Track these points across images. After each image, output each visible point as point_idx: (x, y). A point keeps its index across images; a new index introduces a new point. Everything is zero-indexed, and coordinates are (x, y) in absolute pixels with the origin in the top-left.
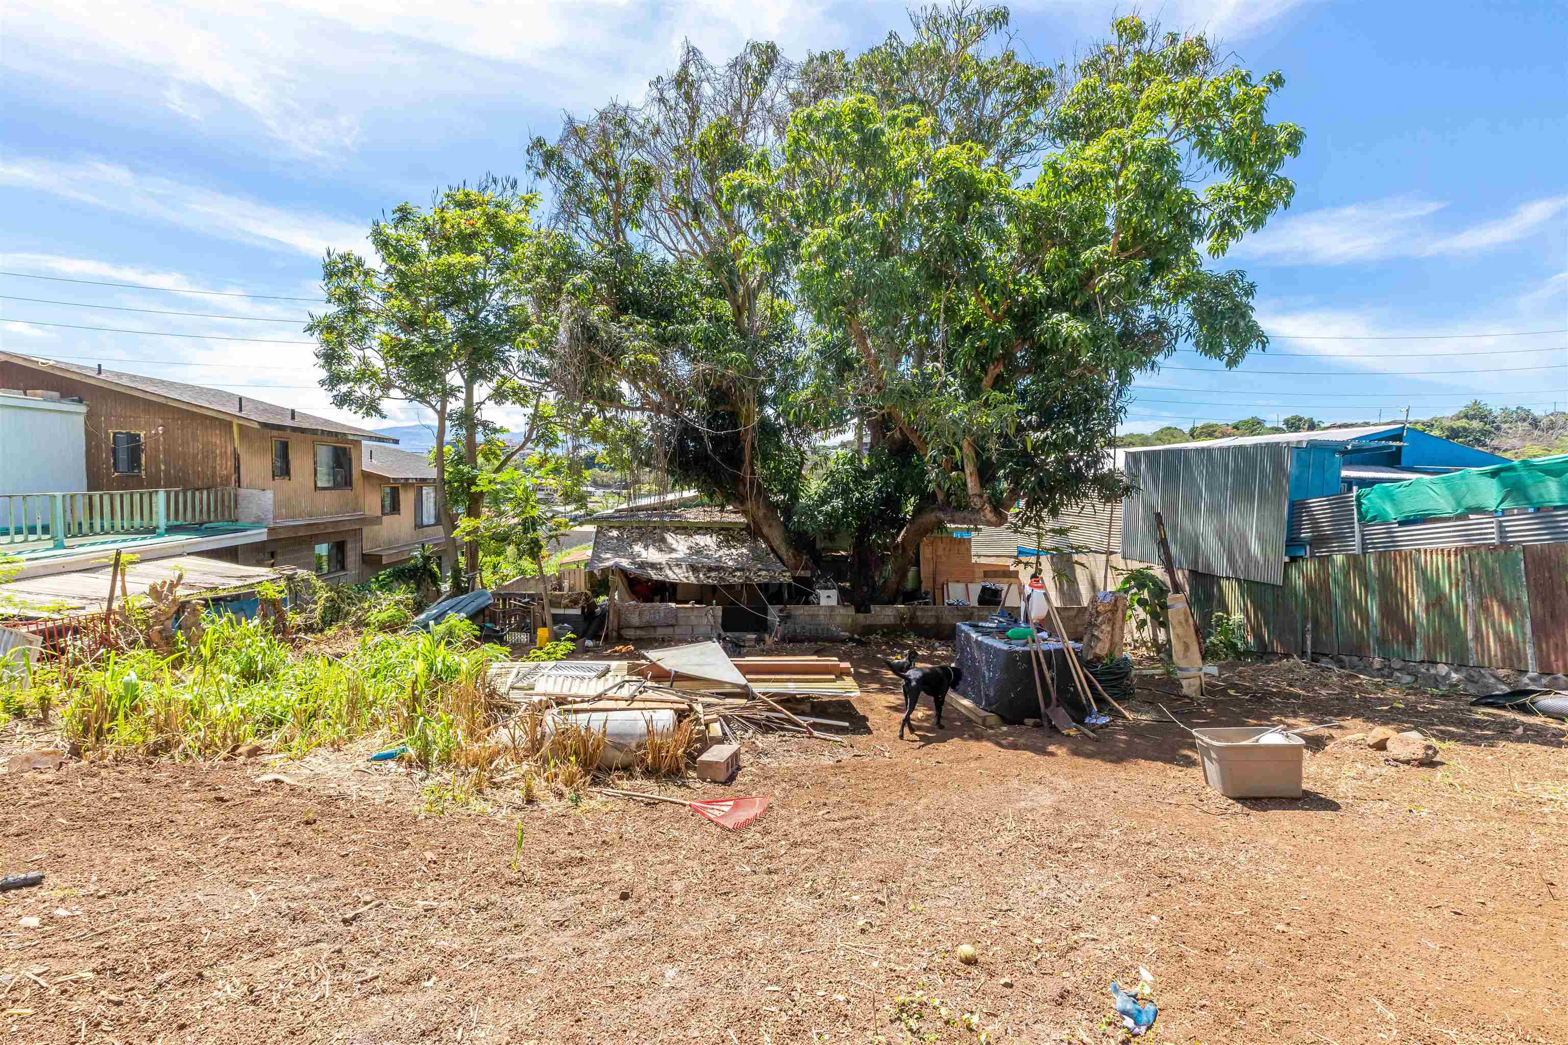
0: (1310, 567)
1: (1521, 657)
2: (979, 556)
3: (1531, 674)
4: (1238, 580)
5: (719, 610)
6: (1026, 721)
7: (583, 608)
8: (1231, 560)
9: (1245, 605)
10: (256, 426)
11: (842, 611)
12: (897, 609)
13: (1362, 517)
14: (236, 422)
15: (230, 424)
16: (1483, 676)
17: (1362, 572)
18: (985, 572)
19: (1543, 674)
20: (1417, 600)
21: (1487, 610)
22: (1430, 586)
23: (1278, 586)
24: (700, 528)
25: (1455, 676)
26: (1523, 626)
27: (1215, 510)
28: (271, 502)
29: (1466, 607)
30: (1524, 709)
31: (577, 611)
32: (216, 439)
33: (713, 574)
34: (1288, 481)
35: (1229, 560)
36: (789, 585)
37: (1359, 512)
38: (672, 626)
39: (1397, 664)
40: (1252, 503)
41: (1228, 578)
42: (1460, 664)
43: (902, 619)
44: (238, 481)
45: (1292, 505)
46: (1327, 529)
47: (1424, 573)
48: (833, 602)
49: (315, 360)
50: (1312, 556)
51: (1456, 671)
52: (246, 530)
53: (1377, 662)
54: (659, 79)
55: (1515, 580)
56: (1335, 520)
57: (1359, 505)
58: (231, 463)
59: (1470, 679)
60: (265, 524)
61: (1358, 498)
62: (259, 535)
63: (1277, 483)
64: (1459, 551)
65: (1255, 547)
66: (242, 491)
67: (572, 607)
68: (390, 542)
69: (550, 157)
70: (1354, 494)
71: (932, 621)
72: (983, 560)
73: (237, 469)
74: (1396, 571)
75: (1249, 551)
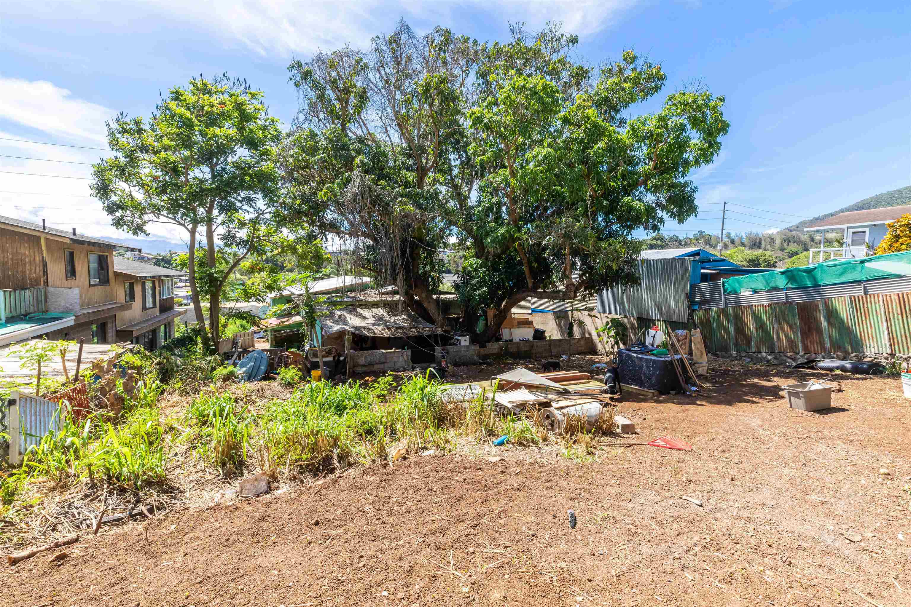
0: (701, 313)
1: (797, 347)
2: (514, 314)
3: (801, 354)
4: (665, 321)
5: (409, 352)
6: (671, 392)
7: (334, 357)
8: (660, 311)
9: (668, 331)
10: (68, 241)
11: (473, 347)
12: (499, 345)
13: (725, 291)
14: (43, 237)
15: (39, 238)
16: (781, 356)
17: (727, 315)
18: (518, 322)
19: (805, 354)
20: (752, 325)
21: (783, 329)
22: (757, 318)
23: (685, 323)
24: (374, 305)
25: (769, 357)
26: (797, 334)
27: (651, 287)
28: (78, 297)
29: (773, 328)
30: (812, 368)
31: (330, 359)
32: (25, 251)
33: (400, 331)
34: (689, 275)
35: (659, 310)
36: (441, 335)
37: (724, 289)
38: (384, 363)
39: (744, 354)
40: (671, 285)
41: (658, 320)
42: (772, 351)
43: (502, 349)
44: (46, 282)
45: (691, 286)
46: (708, 296)
47: (755, 313)
48: (467, 343)
49: (91, 192)
50: (701, 309)
51: (770, 355)
52: (61, 318)
53: (734, 354)
54: (378, 37)
55: (794, 316)
56: (712, 292)
57: (724, 286)
58: (39, 269)
59: (775, 358)
60: (72, 313)
61: (723, 283)
62: (69, 321)
63: (683, 275)
64: (770, 305)
65: (672, 304)
66: (50, 289)
67: (327, 357)
68: (130, 321)
69: (307, 75)
70: (721, 281)
71: (515, 350)
72: (516, 316)
73: (45, 273)
74: (742, 314)
75: (670, 306)
